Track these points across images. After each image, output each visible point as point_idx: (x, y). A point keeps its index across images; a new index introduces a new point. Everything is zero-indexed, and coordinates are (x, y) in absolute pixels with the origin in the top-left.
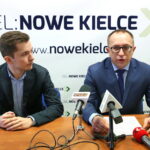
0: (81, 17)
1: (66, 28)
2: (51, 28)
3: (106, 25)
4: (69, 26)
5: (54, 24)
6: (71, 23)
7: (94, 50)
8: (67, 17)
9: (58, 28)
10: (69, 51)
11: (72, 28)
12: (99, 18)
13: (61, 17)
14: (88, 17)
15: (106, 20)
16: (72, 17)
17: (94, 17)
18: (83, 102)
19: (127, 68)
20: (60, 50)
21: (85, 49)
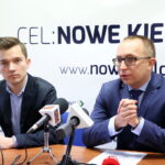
0: (130, 26)
1: (111, 41)
9: (101, 41)
13: (105, 27)
14: (139, 26)
17: (146, 26)
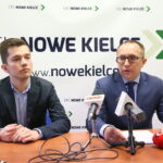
3: (109, 47)
4: (71, 48)
6: (73, 45)
8: (69, 39)
11: (74, 50)
12: (102, 39)
15: (108, 42)
16: (74, 39)
20: (62, 72)
21: (87, 72)
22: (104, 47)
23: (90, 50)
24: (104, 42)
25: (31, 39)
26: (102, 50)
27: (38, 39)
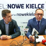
1: (22, 8)
2: (17, 8)
4: (23, 7)
5: (18, 7)
7: (30, 15)
8: (22, 5)
9: (19, 8)
10: (23, 15)
11: (24, 8)
13: (20, 5)
16: (24, 5)
18: (26, 32)
19: (41, 21)
20: (20, 15)
21: (28, 15)
22: (33, 7)
23: (29, 8)
24: (33, 5)
25: (11, 5)
26: (32, 8)
27: (13, 5)
